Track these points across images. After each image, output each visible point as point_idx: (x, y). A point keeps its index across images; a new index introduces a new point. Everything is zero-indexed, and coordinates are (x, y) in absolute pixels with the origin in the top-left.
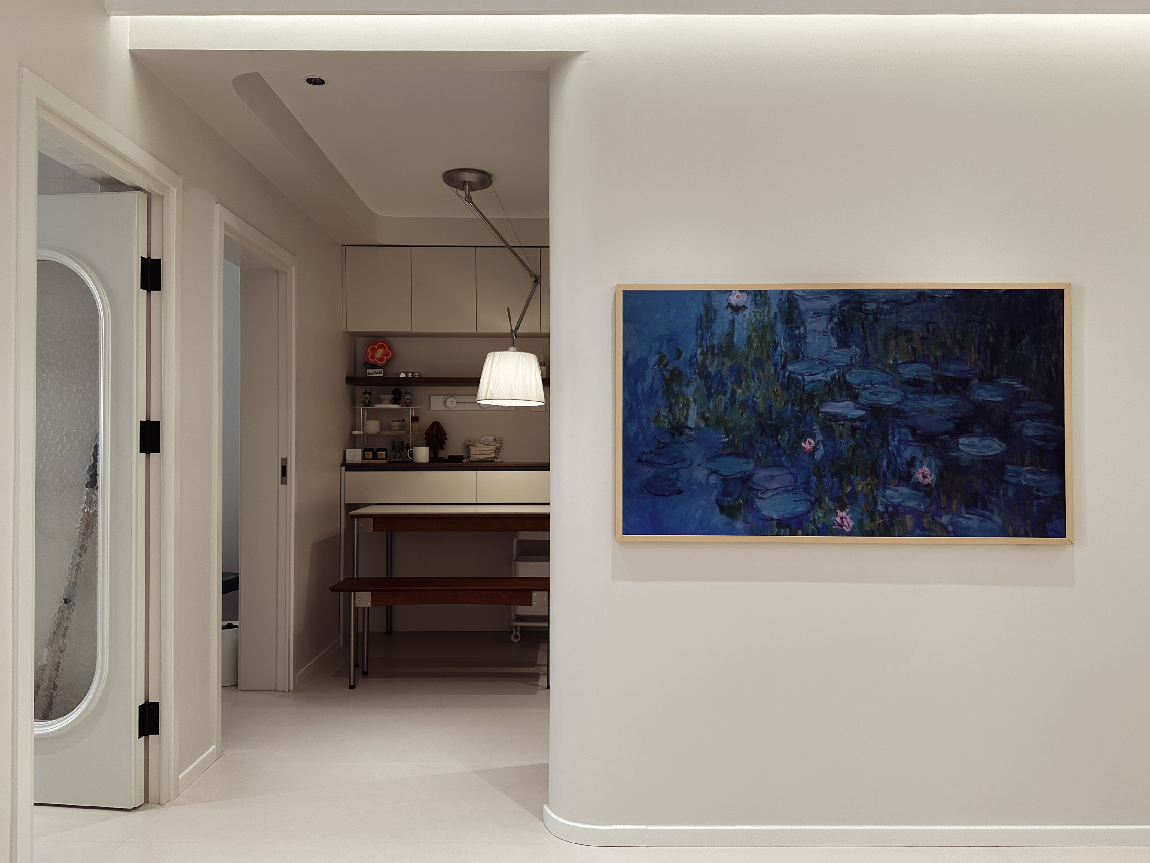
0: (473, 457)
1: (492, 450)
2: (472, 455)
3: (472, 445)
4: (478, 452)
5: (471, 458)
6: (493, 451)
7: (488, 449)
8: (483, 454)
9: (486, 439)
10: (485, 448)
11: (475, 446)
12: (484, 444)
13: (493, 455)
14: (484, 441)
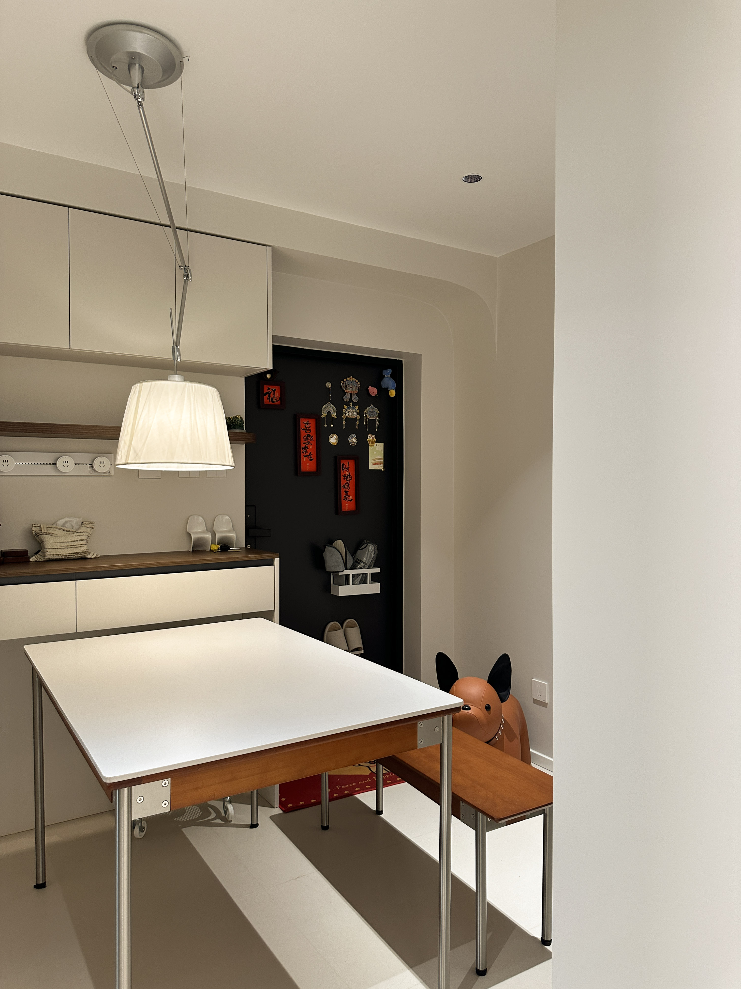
0: (50, 553)
1: (84, 540)
2: (48, 550)
3: (46, 533)
4: (59, 545)
5: (47, 554)
6: (84, 542)
7: (76, 538)
8: (67, 547)
9: (66, 522)
10: (70, 538)
11: (51, 534)
12: (66, 531)
13: (85, 548)
14: (63, 525)
